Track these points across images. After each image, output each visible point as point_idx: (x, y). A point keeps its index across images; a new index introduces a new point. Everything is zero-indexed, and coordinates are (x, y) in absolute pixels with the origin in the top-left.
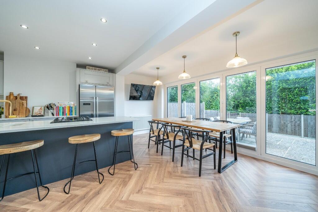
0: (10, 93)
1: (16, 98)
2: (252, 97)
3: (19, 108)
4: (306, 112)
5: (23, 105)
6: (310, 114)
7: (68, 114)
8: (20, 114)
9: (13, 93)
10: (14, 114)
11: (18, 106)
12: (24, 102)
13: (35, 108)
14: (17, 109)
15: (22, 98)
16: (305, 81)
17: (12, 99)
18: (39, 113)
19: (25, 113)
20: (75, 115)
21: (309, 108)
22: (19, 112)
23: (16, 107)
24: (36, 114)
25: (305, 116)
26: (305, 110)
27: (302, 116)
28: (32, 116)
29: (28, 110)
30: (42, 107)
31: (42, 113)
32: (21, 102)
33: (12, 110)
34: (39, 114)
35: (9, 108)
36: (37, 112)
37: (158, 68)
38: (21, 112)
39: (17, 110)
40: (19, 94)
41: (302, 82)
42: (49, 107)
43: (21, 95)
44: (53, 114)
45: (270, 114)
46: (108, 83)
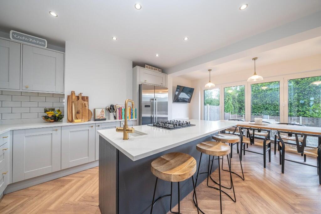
0: (72, 92)
1: (78, 97)
2: (255, 100)
3: (82, 110)
4: (304, 114)
5: (85, 106)
6: (307, 116)
7: (129, 117)
8: (84, 117)
9: (74, 92)
10: (78, 118)
11: (81, 107)
12: (86, 102)
13: (96, 110)
14: (80, 111)
15: (83, 98)
16: (304, 87)
17: (74, 99)
18: (101, 116)
19: (88, 116)
20: (136, 118)
21: (306, 111)
22: (82, 115)
23: (79, 109)
24: (99, 118)
25: (303, 118)
26: (303, 113)
27: (301, 117)
28: (95, 120)
29: (90, 113)
30: (103, 109)
31: (104, 117)
32: (84, 103)
33: (75, 113)
34: (102, 118)
35: (72, 110)
36: (99, 115)
37: (210, 70)
38: (84, 115)
39: (79, 113)
40: (81, 93)
41: (301, 88)
42: (111, 109)
43: (83, 95)
44: (115, 118)
45: (272, 116)
46: (162, 84)
